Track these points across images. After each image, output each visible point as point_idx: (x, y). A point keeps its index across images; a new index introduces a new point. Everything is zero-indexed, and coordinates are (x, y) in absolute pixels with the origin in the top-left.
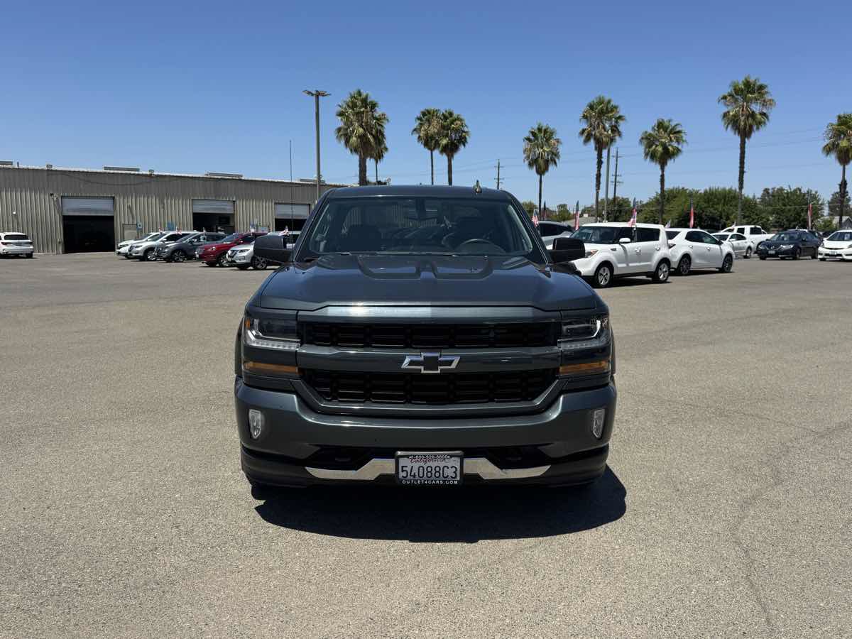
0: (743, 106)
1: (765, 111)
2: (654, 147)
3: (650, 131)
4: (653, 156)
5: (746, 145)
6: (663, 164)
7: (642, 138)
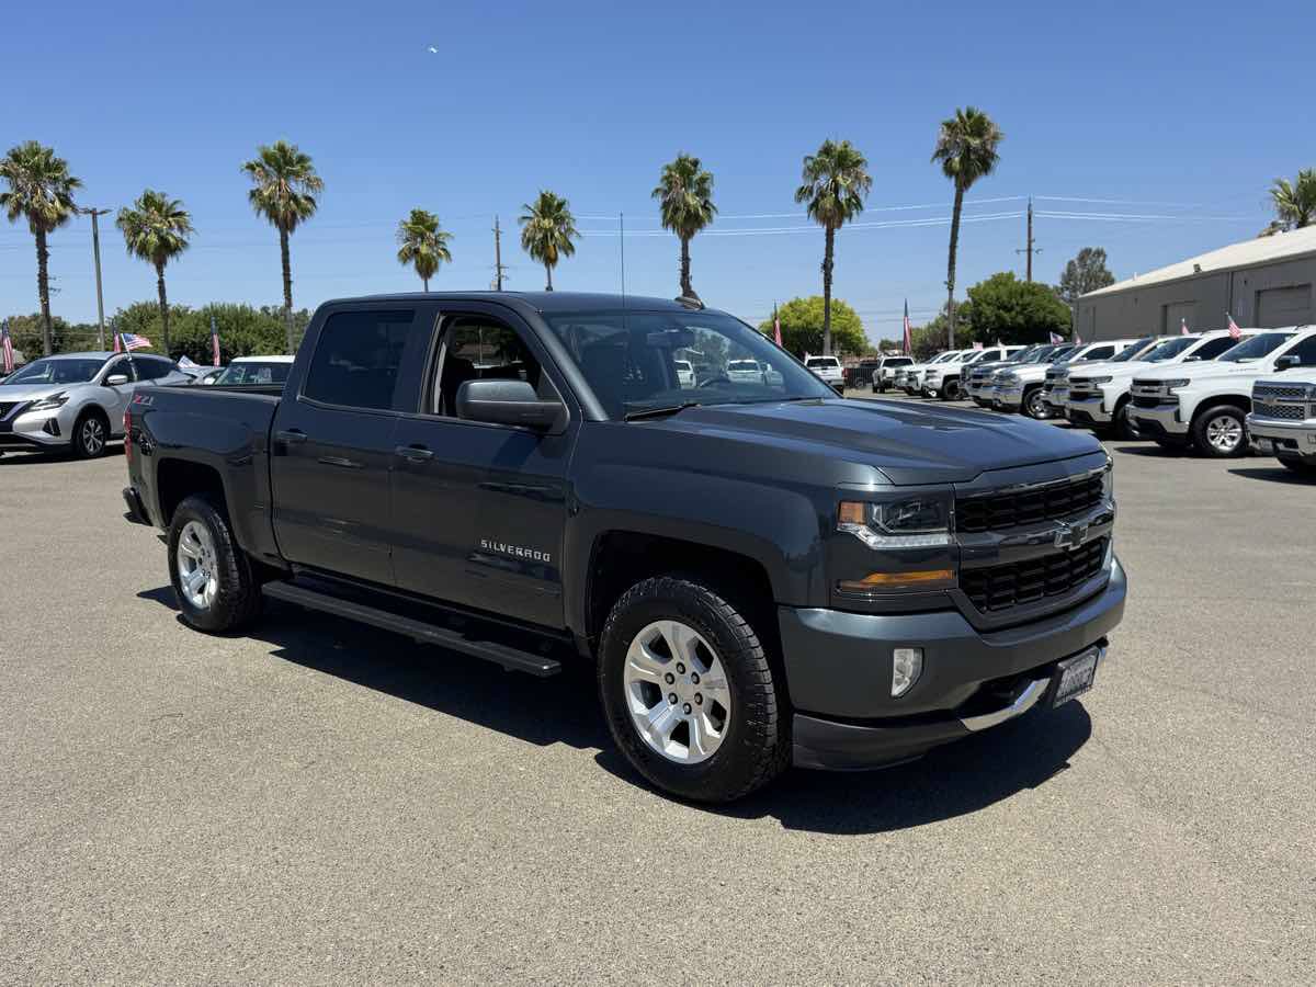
0: (280, 184)
1: (310, 194)
2: (143, 235)
3: (133, 209)
4: (143, 250)
5: (289, 243)
6: (160, 265)
7: (121, 219)
